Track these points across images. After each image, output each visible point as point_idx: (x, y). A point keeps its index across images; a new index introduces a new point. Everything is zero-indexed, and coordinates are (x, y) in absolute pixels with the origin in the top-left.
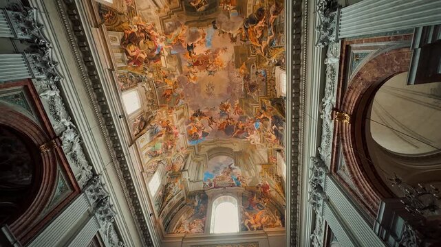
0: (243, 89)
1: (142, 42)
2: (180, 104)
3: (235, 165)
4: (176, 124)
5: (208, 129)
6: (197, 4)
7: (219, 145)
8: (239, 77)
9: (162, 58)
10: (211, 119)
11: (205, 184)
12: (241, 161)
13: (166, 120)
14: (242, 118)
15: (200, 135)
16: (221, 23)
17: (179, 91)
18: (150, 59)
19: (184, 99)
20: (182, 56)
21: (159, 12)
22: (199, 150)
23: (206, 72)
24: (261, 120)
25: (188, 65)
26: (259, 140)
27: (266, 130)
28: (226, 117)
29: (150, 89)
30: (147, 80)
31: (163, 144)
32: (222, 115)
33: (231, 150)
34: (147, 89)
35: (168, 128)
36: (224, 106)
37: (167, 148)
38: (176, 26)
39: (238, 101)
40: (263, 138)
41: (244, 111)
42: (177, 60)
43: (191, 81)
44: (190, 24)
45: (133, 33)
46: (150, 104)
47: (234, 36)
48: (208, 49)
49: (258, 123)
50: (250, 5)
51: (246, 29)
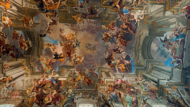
0: (93, 20)
1: (44, 91)
2: (98, 73)
3: (163, 36)
4: (113, 80)
5: (124, 54)
6: (27, 46)
7: (140, 48)
8: (83, 22)
9: (60, 79)
10: (115, 51)
11: (176, 67)
12: (159, 30)
13: (108, 87)
14: (118, 24)
15: (127, 62)
16: (41, 31)
17: (87, 71)
18: (58, 88)
19: (95, 70)
20: (62, 64)
21: (27, 74)
22: (142, 66)
23: (76, 48)
24: (122, 7)
25: (68, 61)
26: (139, 11)
27: (131, 4)
28: (115, 38)
29: (81, 94)
30: (73, 95)
31: (128, 95)
32: (113, 41)
33: (146, 38)
34: (80, 96)
35: (116, 87)
36: (106, 38)
37: (133, 92)
38: (39, 64)
39: (103, 26)
40: (138, 7)
41: (112, 22)
42: (64, 68)
43: (81, 61)
44: (40, 53)
45: (37, 96)
46: (92, 97)
47: (52, 21)
48: (59, 44)
49: (124, 10)
50: (30, 6)
51: (47, 11)
